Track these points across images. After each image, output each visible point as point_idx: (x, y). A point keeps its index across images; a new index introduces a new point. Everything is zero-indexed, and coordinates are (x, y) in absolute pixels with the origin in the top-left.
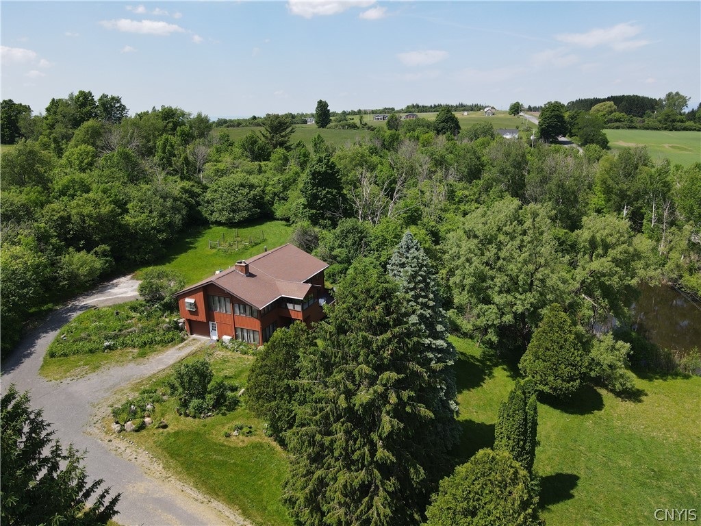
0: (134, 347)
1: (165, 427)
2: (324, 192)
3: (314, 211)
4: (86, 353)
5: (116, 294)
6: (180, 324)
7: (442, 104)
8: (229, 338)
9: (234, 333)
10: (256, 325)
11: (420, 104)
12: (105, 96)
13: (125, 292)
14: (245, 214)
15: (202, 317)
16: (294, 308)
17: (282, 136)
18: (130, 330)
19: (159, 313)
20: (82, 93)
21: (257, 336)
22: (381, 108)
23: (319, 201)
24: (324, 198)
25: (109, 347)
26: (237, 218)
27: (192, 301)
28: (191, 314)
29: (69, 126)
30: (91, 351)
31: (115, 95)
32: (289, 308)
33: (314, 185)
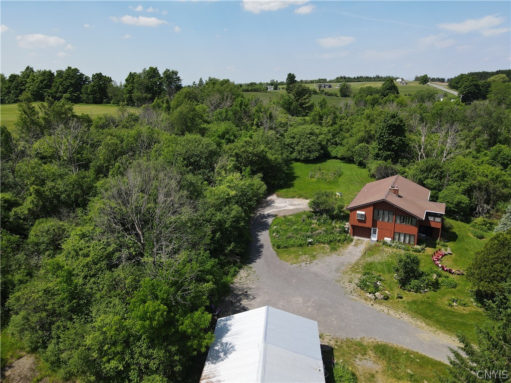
0: (325, 243)
1: (401, 298)
2: (398, 139)
3: (389, 153)
4: (298, 246)
5: (281, 208)
6: (346, 229)
7: (363, 76)
8: (390, 239)
9: (392, 236)
10: (414, 230)
11: (347, 76)
12: (168, 70)
13: (286, 206)
14: (317, 154)
15: (369, 224)
16: (434, 219)
17: (305, 99)
18: (317, 232)
19: (330, 221)
20: (151, 68)
21: (412, 239)
22: (317, 79)
23: (393, 146)
24: (397, 143)
25: (310, 243)
26: (313, 156)
27: (363, 213)
28: (359, 222)
29: (143, 92)
30: (301, 245)
31: (175, 70)
32: (430, 219)
33: (390, 134)
